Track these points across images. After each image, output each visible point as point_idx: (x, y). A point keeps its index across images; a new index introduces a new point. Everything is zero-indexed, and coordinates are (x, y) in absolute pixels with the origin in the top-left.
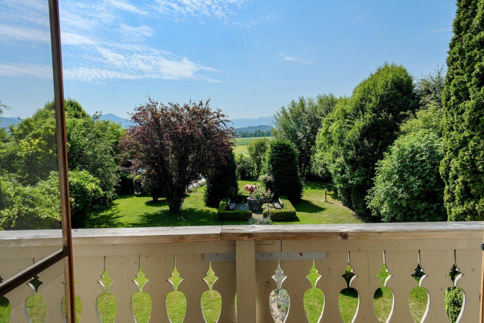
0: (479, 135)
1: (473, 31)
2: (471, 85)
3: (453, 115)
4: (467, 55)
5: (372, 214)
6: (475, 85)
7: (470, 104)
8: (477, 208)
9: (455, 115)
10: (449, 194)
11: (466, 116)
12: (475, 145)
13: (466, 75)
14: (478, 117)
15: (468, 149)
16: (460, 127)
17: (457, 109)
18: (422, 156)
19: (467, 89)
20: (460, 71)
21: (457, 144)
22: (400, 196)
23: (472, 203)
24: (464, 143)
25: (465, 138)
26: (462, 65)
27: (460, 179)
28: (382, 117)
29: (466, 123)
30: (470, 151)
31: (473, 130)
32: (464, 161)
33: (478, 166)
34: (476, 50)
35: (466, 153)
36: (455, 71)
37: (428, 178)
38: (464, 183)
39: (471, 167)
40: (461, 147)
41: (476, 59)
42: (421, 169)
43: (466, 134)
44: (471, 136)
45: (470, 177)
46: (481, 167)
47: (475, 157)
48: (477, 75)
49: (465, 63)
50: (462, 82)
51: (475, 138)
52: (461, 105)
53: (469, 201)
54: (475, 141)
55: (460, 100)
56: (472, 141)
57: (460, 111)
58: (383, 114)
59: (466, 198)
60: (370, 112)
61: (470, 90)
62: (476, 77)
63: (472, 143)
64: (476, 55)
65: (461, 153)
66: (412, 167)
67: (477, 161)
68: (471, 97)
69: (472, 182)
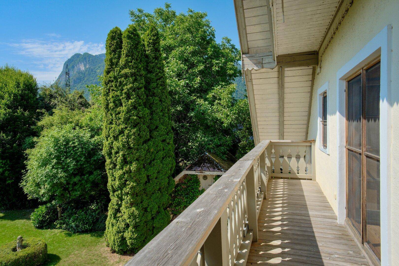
0: (130, 127)
1: (120, 67)
2: (123, 98)
3: (112, 115)
4: (119, 80)
5: (28, 198)
6: (125, 99)
7: (123, 108)
8: (131, 169)
9: (114, 116)
10: (111, 164)
11: (122, 116)
12: (129, 133)
13: (119, 91)
14: (129, 117)
15: (124, 135)
16: (118, 122)
17: (116, 111)
18: (74, 143)
19: (120, 100)
20: (115, 89)
21: (117, 132)
22: (59, 176)
23: (128, 166)
24: (122, 132)
25: (122, 129)
26: (116, 86)
27: (121, 153)
28: (18, 113)
29: (122, 120)
30: (125, 136)
31: (126, 124)
32: (123, 142)
33: (131, 144)
34: (123, 79)
35: (123, 138)
36: (111, 88)
37: (78, 159)
38: (124, 155)
39: (127, 146)
40: (120, 134)
41: (123, 83)
42: (74, 153)
43: (123, 126)
44: (126, 128)
45: (127, 151)
46: (132, 145)
47: (128, 139)
48: (125, 93)
49: (118, 85)
50: (117, 95)
51: (128, 128)
52: (118, 109)
53: (126, 166)
54: (128, 130)
55: (116, 106)
56: (126, 130)
57: (117, 112)
58: (19, 111)
59: (124, 164)
60: (4, 108)
61: (122, 101)
62: (125, 94)
63: (126, 132)
64: (123, 82)
65: (120, 138)
66: (66, 152)
67: (130, 141)
68: (124, 105)
69: (128, 154)
